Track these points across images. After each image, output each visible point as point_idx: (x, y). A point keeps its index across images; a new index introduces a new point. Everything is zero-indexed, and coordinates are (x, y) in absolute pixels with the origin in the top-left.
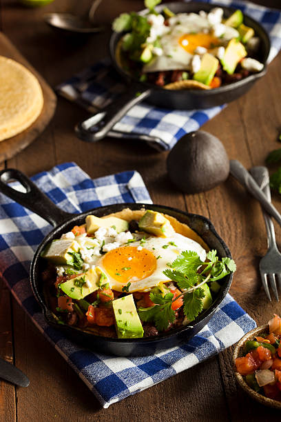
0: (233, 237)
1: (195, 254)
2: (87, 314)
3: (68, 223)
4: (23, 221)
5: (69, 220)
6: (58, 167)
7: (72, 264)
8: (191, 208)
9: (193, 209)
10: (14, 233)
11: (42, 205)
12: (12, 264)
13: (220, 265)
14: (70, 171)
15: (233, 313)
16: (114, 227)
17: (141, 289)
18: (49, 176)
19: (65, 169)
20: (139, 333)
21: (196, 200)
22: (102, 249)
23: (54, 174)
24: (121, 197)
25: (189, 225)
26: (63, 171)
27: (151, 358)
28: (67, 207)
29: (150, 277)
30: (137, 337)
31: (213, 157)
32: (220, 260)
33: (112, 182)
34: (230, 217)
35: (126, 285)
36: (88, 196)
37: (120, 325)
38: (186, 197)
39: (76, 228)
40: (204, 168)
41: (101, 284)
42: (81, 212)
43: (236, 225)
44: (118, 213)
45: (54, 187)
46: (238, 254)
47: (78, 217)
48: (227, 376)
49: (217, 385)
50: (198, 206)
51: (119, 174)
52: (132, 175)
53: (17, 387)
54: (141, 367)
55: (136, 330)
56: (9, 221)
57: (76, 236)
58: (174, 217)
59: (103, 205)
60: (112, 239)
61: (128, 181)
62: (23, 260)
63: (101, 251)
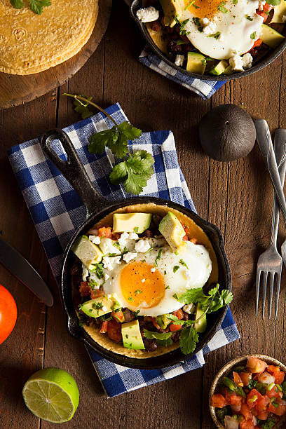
0: (243, 218)
7: (95, 271)
10: (55, 198)
13: (219, 300)
22: (122, 257)
23: (98, 121)
33: (148, 141)
34: (245, 192)
35: (136, 311)
37: (126, 345)
38: (212, 160)
41: (115, 309)
43: (248, 202)
50: (220, 172)
51: (154, 133)
61: (162, 142)
62: (59, 234)
63: (121, 260)
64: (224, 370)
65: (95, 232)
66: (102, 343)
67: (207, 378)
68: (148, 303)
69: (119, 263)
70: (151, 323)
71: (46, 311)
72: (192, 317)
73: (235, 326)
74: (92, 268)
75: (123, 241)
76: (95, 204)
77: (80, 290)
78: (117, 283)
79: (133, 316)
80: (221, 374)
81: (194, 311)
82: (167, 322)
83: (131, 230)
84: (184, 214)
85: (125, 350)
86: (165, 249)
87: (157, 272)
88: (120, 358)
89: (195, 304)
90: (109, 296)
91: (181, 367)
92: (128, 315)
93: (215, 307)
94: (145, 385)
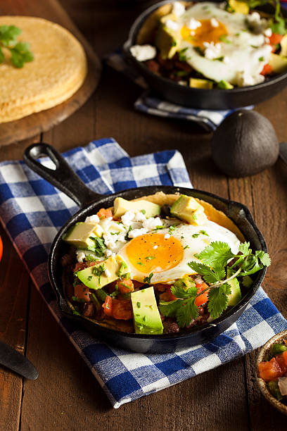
0: (276, 227)
1: (226, 245)
2: (103, 306)
3: (95, 204)
4: (51, 199)
5: (96, 202)
6: (94, 143)
7: (94, 250)
8: (234, 193)
9: (236, 195)
10: (39, 213)
11: (71, 184)
12: (33, 246)
13: (252, 259)
14: (107, 148)
15: (265, 311)
16: (143, 212)
17: (165, 281)
18: (84, 152)
19: (102, 145)
20: (159, 330)
21: (240, 185)
22: (127, 234)
23: (89, 151)
24: (158, 179)
25: (225, 213)
26: (100, 148)
27: (170, 356)
28: (99, 186)
29: (175, 269)
30: (156, 333)
31: (259, 139)
32: (254, 253)
33: (151, 162)
34: (275, 205)
35: (148, 275)
36: (124, 175)
37: (137, 319)
38: (230, 181)
39: (102, 211)
40: (249, 150)
41: (121, 274)
42: (113, 192)
43: (280, 214)
44: (150, 196)
45: (88, 165)
46: (279, 247)
47: (107, 199)
48: (252, 380)
49: (239, 390)
50: (242, 191)
51: (158, 153)
52: (172, 155)
53: (24, 379)
54: (158, 366)
55: (154, 326)
56: (36, 199)
57: (101, 219)
58: (210, 203)
59: (139, 186)
60: (140, 225)
61: (167, 161)
62: (46, 242)
63: (126, 237)
68: (163, 267)
71: (27, 330)
73: (280, 315)
87: (172, 238)
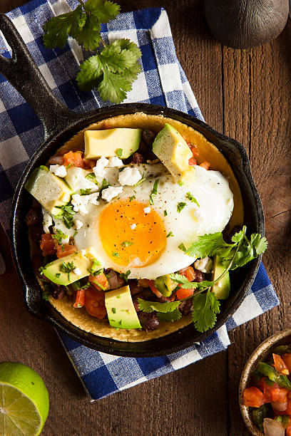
0: (274, 131)
21: (236, 57)
22: (100, 194)
33: (130, 25)
34: (276, 93)
35: (124, 272)
37: (113, 324)
38: (225, 48)
41: (93, 271)
43: (281, 108)
51: (139, 12)
62: (8, 168)
63: (100, 198)
64: (260, 352)
65: (58, 159)
66: (78, 323)
67: (234, 364)
68: (142, 259)
69: (97, 203)
70: (149, 289)
72: (209, 277)
73: (271, 287)
74: (56, 212)
75: (100, 170)
76: (55, 119)
77: (42, 247)
78: (94, 233)
79: (121, 281)
80: (255, 357)
81: (211, 268)
82: (172, 287)
83: (112, 154)
84: (189, 125)
85: (112, 330)
86: (163, 178)
87: (153, 212)
88: (106, 343)
89: (212, 258)
90: (84, 252)
91: (196, 350)
92: (114, 279)
93: (242, 260)
94: (144, 379)
